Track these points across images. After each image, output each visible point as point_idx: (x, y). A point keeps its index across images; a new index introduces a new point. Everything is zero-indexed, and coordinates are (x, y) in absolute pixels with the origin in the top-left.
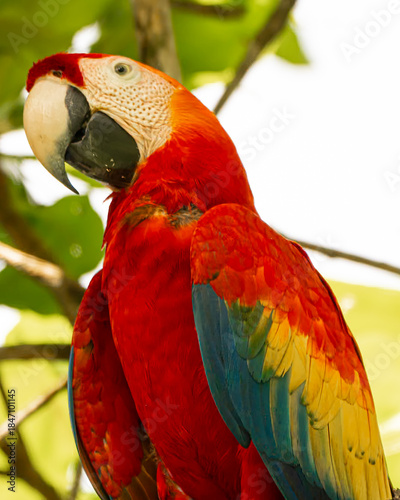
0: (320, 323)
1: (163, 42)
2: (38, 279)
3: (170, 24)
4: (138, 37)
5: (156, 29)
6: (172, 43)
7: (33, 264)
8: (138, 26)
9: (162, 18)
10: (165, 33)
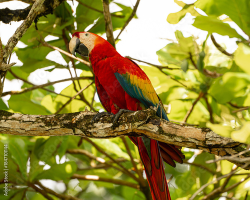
0: (137, 71)
1: (110, 23)
2: (86, 65)
3: (111, 19)
4: (105, 22)
5: (108, 20)
6: (111, 23)
7: (85, 62)
8: (105, 19)
9: (109, 18)
10: (110, 21)
